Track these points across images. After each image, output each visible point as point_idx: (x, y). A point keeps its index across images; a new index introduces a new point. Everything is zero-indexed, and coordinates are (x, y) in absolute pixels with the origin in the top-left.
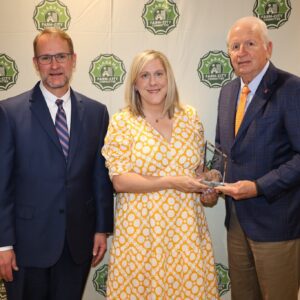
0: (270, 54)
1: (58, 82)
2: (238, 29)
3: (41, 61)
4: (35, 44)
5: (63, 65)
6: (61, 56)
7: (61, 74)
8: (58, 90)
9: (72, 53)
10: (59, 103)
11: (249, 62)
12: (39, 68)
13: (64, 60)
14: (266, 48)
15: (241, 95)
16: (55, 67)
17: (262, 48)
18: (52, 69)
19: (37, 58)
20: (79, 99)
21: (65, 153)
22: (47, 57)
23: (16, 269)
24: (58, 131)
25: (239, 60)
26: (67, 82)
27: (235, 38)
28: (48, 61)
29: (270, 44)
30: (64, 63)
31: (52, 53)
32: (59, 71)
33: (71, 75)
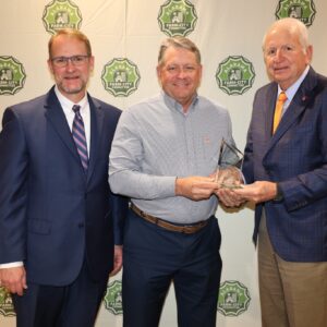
0: (310, 59)
1: (73, 86)
2: (274, 32)
3: (55, 63)
4: (50, 45)
5: (80, 68)
6: (78, 58)
7: (77, 77)
8: (74, 95)
9: (89, 55)
10: (76, 109)
11: (286, 67)
12: (54, 71)
13: (82, 62)
14: (305, 53)
15: (278, 103)
16: (71, 70)
17: (302, 52)
18: (67, 72)
19: (51, 60)
20: (98, 105)
21: (84, 165)
22: (62, 59)
23: (26, 287)
24: (76, 140)
25: (275, 66)
26: (84, 86)
27: (271, 42)
28: (63, 64)
29: (310, 48)
30: (80, 66)
31: (67, 55)
32: (75, 75)
33: (88, 79)
